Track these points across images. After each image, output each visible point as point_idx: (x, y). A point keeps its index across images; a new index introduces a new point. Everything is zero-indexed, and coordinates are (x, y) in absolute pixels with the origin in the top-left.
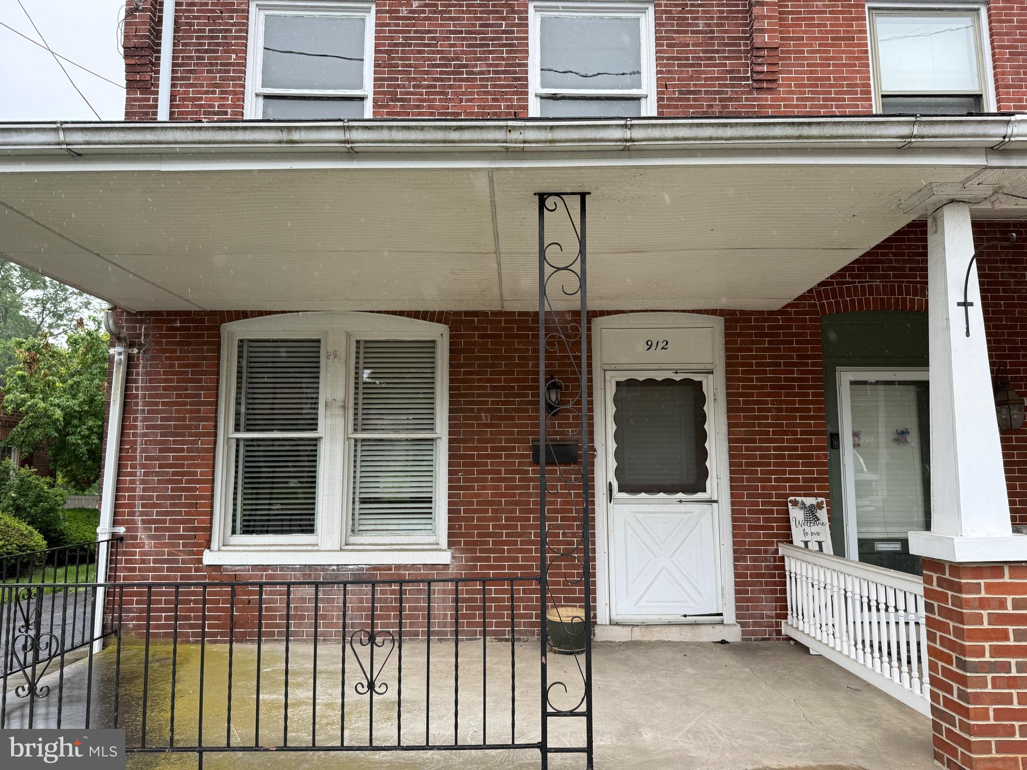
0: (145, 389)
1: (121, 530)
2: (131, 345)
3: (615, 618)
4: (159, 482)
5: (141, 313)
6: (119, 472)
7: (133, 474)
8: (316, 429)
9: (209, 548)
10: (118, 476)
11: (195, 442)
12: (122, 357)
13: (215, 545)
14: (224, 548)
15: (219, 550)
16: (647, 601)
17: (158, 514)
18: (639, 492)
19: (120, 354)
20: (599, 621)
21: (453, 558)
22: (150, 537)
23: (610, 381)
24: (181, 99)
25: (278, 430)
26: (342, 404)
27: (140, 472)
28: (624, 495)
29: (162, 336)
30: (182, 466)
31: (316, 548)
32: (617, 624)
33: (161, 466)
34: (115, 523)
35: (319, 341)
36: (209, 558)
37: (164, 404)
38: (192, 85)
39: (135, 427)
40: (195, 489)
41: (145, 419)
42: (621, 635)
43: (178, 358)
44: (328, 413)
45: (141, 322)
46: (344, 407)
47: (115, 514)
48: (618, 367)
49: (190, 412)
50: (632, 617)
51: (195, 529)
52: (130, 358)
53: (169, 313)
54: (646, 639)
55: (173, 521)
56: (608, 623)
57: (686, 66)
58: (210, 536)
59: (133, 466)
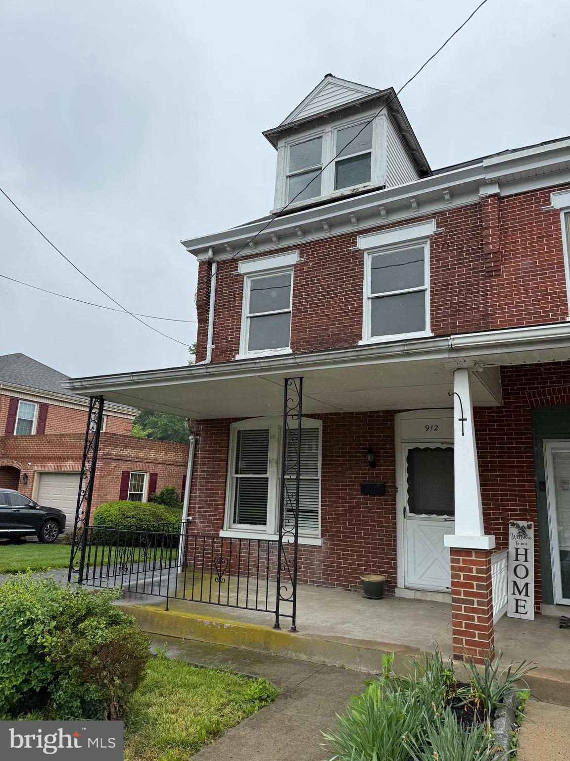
0: (201, 454)
1: (191, 518)
2: (197, 435)
3: (407, 585)
4: (205, 497)
5: (200, 420)
6: (191, 492)
7: (196, 493)
8: (266, 473)
9: (222, 529)
10: (190, 493)
11: (218, 479)
12: (193, 440)
13: (225, 528)
14: (229, 529)
15: (227, 530)
16: (426, 577)
17: (204, 512)
18: (422, 513)
19: (192, 439)
20: (399, 586)
21: (324, 543)
22: (201, 522)
23: (405, 449)
24: (218, 325)
25: (252, 473)
26: (276, 461)
27: (198, 492)
28: (413, 515)
29: (208, 430)
30: (213, 490)
31: (265, 532)
32: (408, 588)
33: (206, 490)
34: (188, 515)
35: (268, 430)
36: (222, 534)
37: (208, 461)
38: (222, 318)
39: (197, 472)
40: (218, 501)
41: (201, 468)
42: (410, 595)
43: (214, 440)
44: (270, 465)
45: (200, 424)
46: (277, 463)
47: (189, 511)
48: (410, 441)
49: (218, 465)
50: (416, 585)
51: (217, 520)
52: (196, 440)
53: (211, 420)
54: (423, 599)
55: (210, 515)
56: (404, 587)
57: (446, 270)
58: (223, 523)
59: (196, 490)
